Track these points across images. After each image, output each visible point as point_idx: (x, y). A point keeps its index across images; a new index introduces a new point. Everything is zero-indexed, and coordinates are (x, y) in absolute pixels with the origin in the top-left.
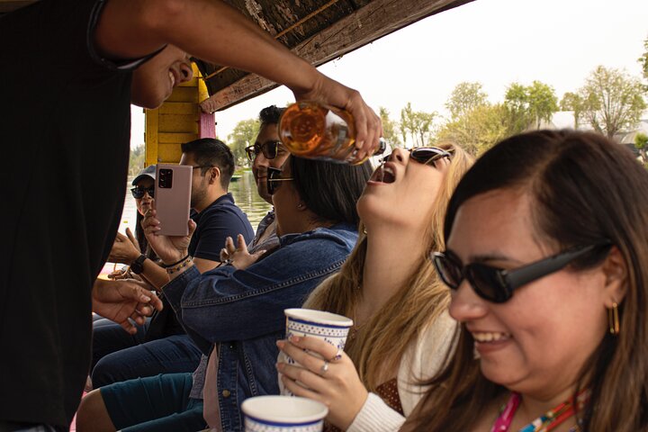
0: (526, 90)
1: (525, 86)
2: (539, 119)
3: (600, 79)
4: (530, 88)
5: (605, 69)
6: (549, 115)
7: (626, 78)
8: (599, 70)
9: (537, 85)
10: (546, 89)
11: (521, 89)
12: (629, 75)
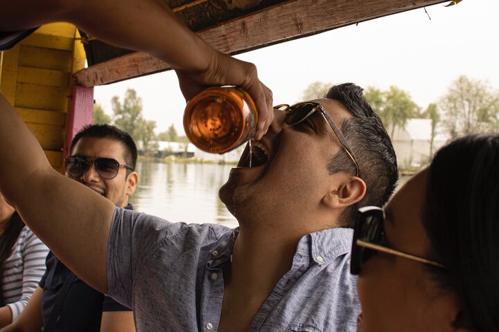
0: (382, 94)
1: (382, 90)
2: (394, 125)
3: (462, 89)
4: (386, 92)
5: (467, 80)
6: (404, 122)
7: (488, 90)
8: (461, 80)
9: (394, 91)
10: (403, 95)
11: (377, 93)
12: (491, 88)
